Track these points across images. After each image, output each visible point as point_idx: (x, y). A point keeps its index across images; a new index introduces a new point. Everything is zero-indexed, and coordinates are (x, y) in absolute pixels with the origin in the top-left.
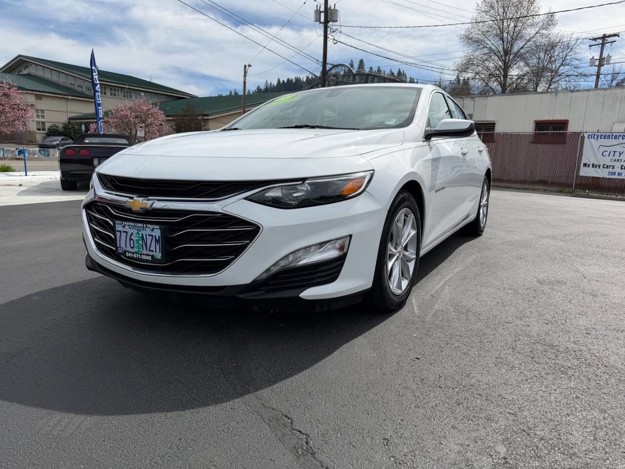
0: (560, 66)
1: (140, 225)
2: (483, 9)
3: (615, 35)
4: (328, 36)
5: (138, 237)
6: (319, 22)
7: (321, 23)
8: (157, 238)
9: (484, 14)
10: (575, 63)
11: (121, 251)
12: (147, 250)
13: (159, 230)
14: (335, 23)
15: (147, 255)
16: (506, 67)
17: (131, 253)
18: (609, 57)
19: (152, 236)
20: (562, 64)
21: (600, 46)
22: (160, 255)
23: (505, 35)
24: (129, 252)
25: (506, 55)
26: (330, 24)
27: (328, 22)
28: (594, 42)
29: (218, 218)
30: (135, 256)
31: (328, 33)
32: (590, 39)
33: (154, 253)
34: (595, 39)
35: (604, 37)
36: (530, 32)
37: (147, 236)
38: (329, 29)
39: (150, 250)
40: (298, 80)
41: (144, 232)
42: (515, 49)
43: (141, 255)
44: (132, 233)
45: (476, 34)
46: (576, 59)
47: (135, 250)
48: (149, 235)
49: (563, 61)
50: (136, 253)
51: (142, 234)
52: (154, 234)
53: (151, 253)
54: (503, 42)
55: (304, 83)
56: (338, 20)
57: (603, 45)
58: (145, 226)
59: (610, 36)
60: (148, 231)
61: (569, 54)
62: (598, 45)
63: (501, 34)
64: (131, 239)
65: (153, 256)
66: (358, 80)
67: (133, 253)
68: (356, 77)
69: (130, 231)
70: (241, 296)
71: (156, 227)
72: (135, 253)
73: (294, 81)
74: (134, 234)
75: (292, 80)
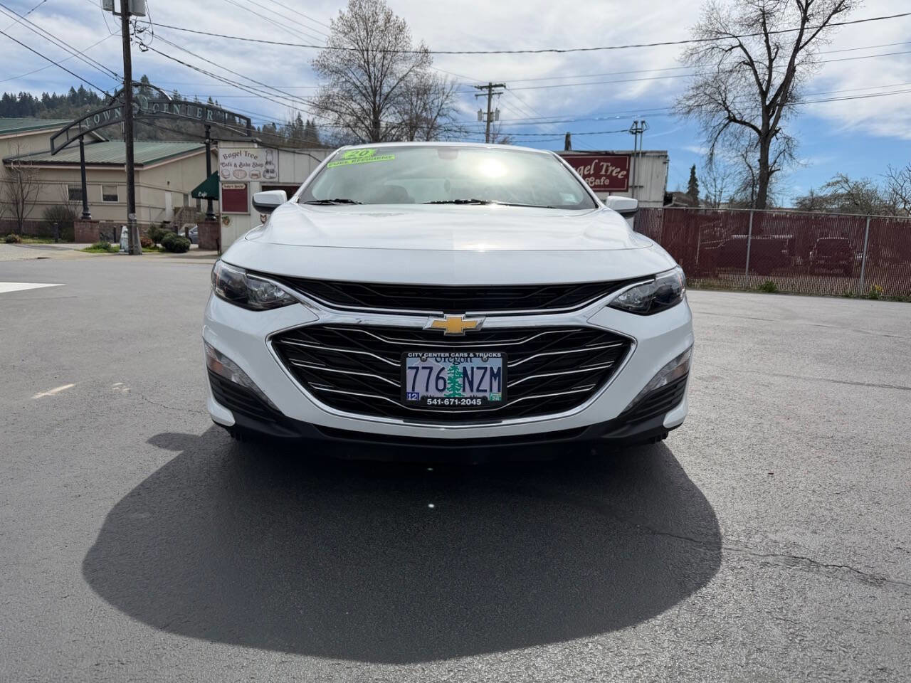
0: (436, 117)
1: (461, 354)
2: (341, 29)
3: (502, 85)
4: (131, 36)
5: (454, 373)
6: (111, 12)
7: (115, 13)
8: (495, 371)
9: (341, 35)
10: (453, 114)
11: (413, 399)
12: (472, 390)
13: (501, 359)
14: (139, 18)
15: (472, 398)
16: (377, 112)
17: (437, 398)
18: (498, 111)
19: (486, 369)
20: (438, 114)
21: (487, 96)
22: (500, 394)
23: (372, 68)
24: (433, 398)
25: (375, 95)
26: (132, 18)
27: (130, 14)
28: (479, 92)
29: (577, 335)
30: (446, 402)
31: (131, 31)
32: (476, 87)
33: (487, 394)
34: (481, 88)
35: (490, 87)
36: (401, 68)
37: (475, 369)
38: (131, 26)
39: (478, 390)
40: (26, 99)
41: (468, 366)
42: (386, 89)
43: (459, 399)
44: (443, 368)
45: (334, 61)
46: (454, 110)
47: (447, 393)
48: (478, 368)
49: (439, 110)
50: (449, 398)
51: (465, 368)
52: (489, 366)
53: (481, 395)
54: (370, 77)
55: (38, 104)
56: (146, 13)
57: (490, 95)
58: (471, 355)
59: (496, 86)
60: (477, 362)
61: (446, 102)
62: (485, 95)
63: (366, 66)
64: (438, 378)
65: (484, 399)
66: (178, 111)
67: (443, 399)
68: (175, 106)
69: (437, 366)
70: (607, 436)
71: (494, 355)
72: (445, 398)
73: (18, 100)
74: (446, 370)
75: (13, 99)
